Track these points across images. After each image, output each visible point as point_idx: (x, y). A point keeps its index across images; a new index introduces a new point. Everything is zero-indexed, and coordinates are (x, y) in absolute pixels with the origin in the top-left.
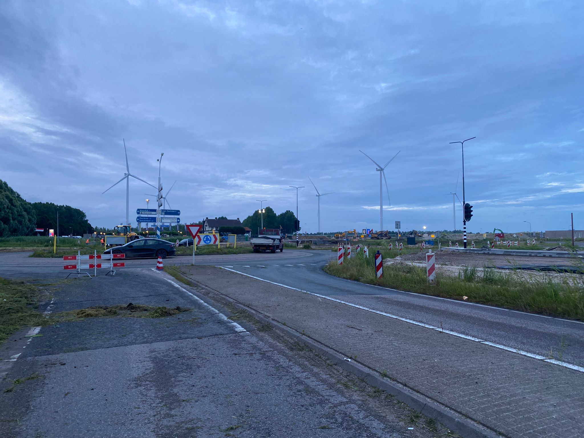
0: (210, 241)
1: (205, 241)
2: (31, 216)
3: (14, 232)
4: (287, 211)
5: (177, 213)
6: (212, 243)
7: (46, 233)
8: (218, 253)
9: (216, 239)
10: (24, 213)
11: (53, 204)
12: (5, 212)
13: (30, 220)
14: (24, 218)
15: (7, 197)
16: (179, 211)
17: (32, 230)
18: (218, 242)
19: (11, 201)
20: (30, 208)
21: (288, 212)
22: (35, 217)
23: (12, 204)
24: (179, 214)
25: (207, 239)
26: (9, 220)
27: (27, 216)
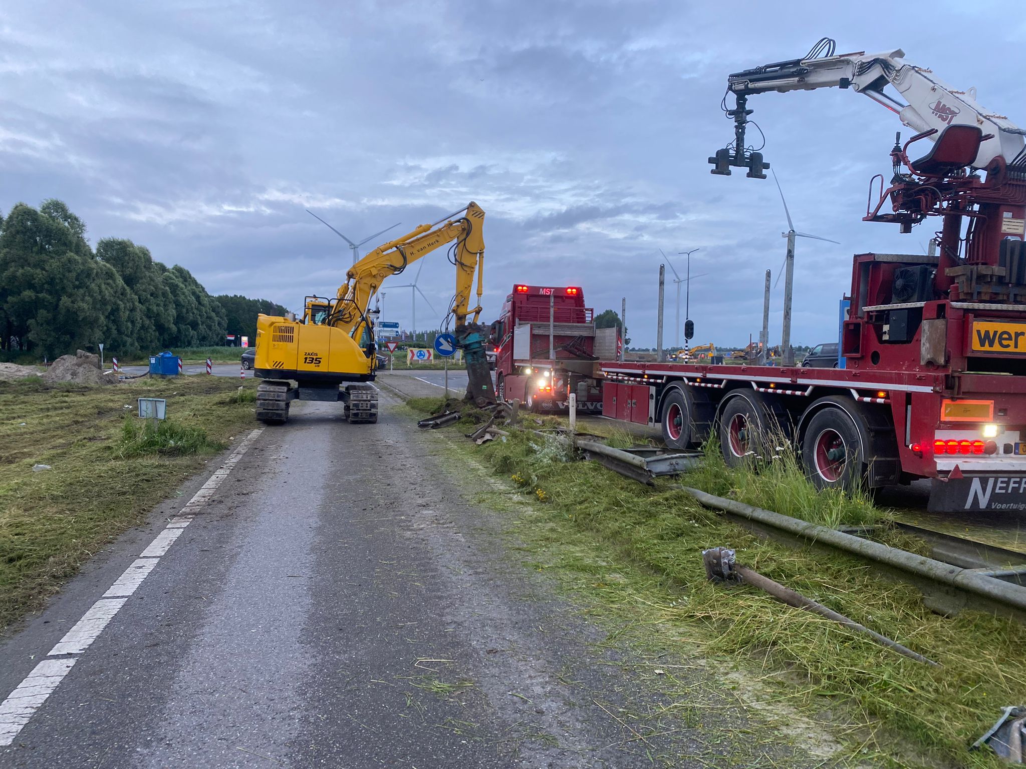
0: (424, 356)
1: (418, 357)
2: (221, 318)
3: (203, 340)
4: (607, 311)
5: (395, 325)
6: (426, 358)
7: (237, 342)
8: (430, 369)
9: (430, 355)
10: (213, 314)
11: (244, 298)
12: (193, 313)
13: (219, 324)
14: (214, 321)
15: (194, 293)
16: (397, 324)
17: (222, 338)
18: (432, 358)
19: (198, 298)
20: (218, 307)
21: (608, 313)
22: (225, 318)
23: (200, 303)
24: (397, 327)
25: (421, 355)
26: (198, 324)
27: (216, 319)
